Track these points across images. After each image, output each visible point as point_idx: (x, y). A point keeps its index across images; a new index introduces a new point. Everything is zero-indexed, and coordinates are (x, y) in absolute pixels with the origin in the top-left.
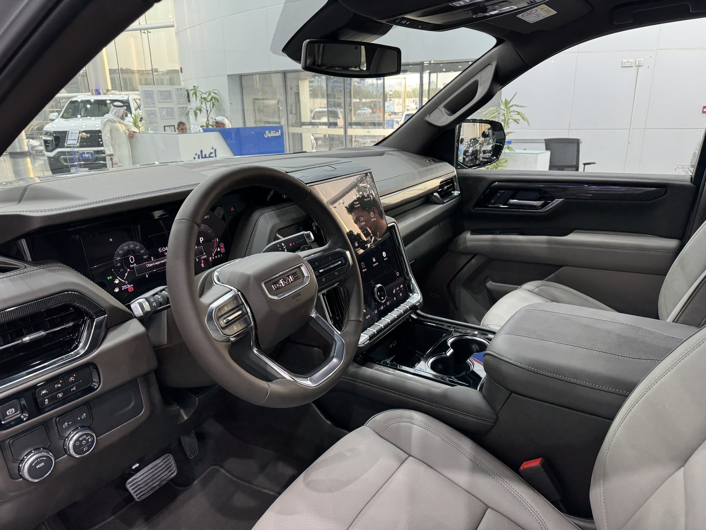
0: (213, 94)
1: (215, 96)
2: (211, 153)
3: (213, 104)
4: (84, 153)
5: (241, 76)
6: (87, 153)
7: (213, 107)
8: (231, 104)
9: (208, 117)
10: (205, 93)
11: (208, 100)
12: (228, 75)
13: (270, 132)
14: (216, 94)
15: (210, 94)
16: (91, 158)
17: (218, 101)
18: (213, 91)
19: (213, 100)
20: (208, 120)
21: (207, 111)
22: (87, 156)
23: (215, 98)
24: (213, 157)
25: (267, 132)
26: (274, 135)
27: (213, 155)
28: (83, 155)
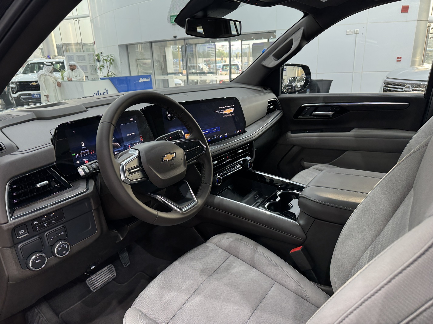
0: (110, 57)
1: (112, 58)
2: (105, 92)
3: (111, 63)
4: (35, 94)
5: (127, 46)
6: (37, 94)
7: (111, 65)
8: (121, 62)
9: (108, 71)
10: (106, 57)
11: (108, 60)
12: (119, 45)
13: (143, 79)
14: (112, 56)
15: (108, 57)
16: (39, 97)
17: (114, 61)
18: (111, 55)
19: (111, 61)
20: (108, 73)
21: (108, 67)
22: (36, 96)
23: (112, 59)
25: (141, 79)
26: (146, 80)
28: (34, 96)
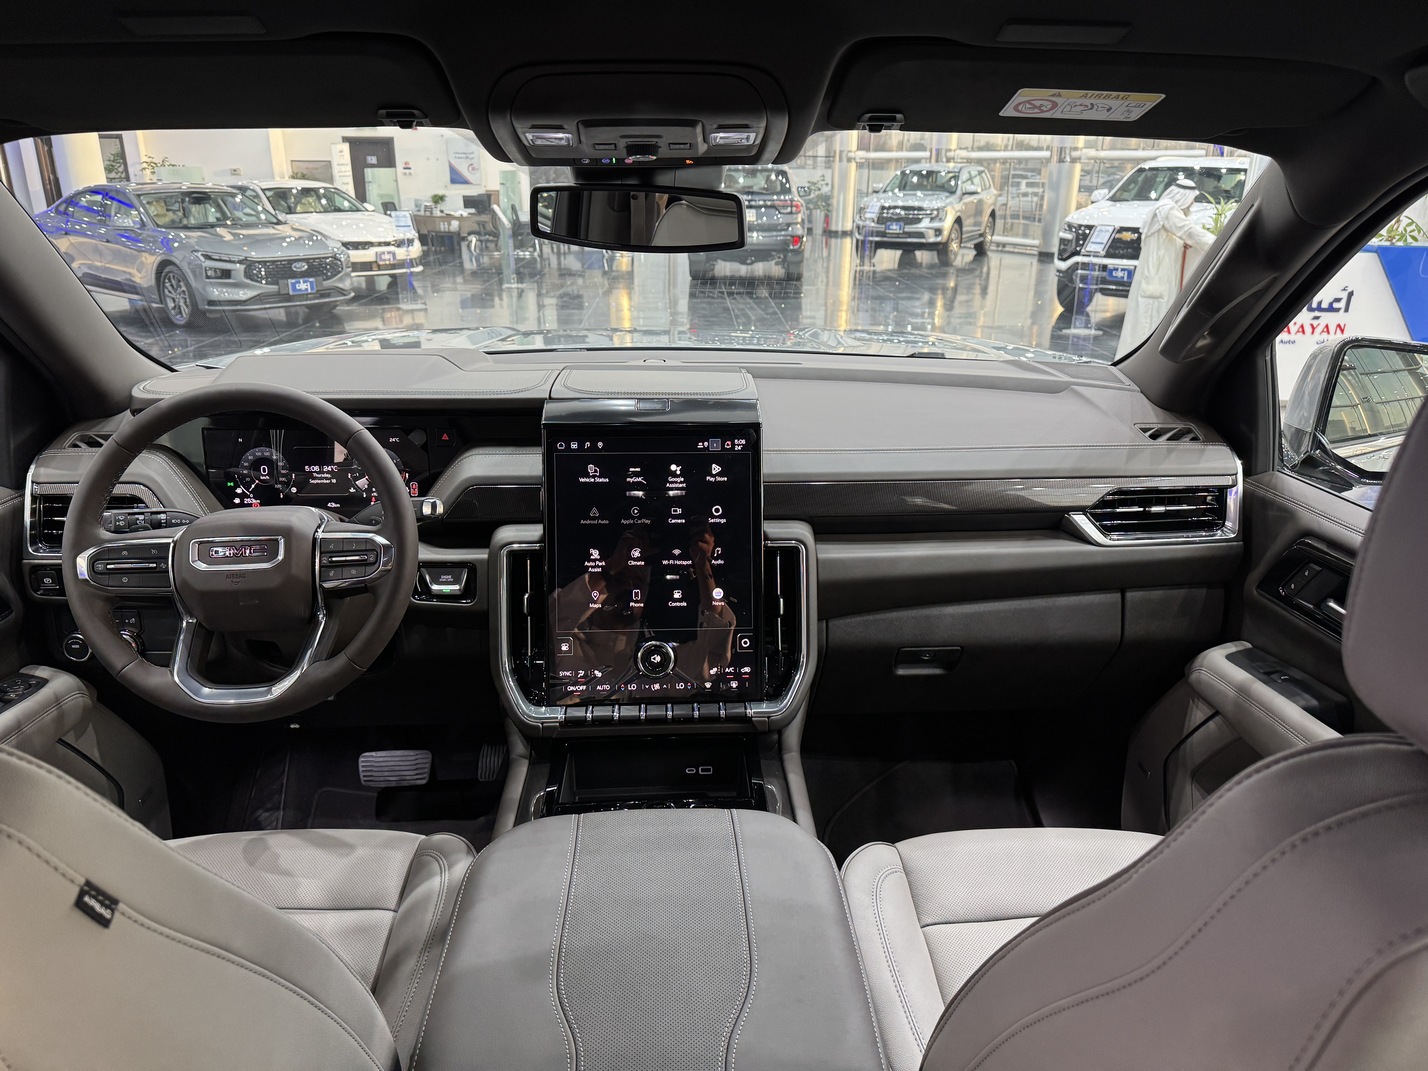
2: (1338, 300)
4: (1117, 270)
6: (1123, 270)
16: (1125, 279)
22: (1120, 274)
24: (1338, 310)
27: (1342, 305)
28: (1114, 274)
